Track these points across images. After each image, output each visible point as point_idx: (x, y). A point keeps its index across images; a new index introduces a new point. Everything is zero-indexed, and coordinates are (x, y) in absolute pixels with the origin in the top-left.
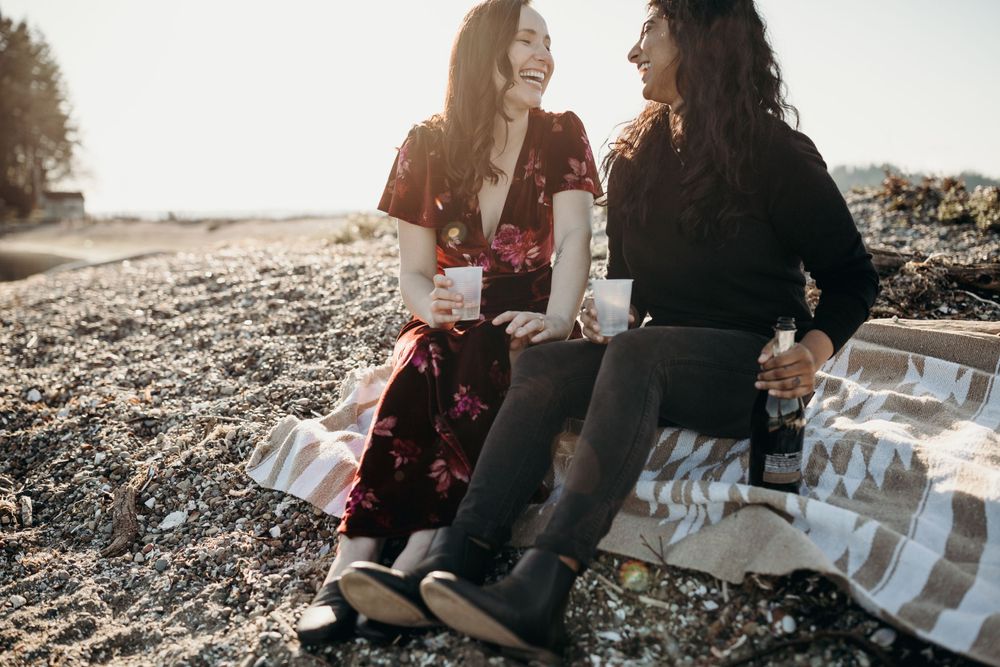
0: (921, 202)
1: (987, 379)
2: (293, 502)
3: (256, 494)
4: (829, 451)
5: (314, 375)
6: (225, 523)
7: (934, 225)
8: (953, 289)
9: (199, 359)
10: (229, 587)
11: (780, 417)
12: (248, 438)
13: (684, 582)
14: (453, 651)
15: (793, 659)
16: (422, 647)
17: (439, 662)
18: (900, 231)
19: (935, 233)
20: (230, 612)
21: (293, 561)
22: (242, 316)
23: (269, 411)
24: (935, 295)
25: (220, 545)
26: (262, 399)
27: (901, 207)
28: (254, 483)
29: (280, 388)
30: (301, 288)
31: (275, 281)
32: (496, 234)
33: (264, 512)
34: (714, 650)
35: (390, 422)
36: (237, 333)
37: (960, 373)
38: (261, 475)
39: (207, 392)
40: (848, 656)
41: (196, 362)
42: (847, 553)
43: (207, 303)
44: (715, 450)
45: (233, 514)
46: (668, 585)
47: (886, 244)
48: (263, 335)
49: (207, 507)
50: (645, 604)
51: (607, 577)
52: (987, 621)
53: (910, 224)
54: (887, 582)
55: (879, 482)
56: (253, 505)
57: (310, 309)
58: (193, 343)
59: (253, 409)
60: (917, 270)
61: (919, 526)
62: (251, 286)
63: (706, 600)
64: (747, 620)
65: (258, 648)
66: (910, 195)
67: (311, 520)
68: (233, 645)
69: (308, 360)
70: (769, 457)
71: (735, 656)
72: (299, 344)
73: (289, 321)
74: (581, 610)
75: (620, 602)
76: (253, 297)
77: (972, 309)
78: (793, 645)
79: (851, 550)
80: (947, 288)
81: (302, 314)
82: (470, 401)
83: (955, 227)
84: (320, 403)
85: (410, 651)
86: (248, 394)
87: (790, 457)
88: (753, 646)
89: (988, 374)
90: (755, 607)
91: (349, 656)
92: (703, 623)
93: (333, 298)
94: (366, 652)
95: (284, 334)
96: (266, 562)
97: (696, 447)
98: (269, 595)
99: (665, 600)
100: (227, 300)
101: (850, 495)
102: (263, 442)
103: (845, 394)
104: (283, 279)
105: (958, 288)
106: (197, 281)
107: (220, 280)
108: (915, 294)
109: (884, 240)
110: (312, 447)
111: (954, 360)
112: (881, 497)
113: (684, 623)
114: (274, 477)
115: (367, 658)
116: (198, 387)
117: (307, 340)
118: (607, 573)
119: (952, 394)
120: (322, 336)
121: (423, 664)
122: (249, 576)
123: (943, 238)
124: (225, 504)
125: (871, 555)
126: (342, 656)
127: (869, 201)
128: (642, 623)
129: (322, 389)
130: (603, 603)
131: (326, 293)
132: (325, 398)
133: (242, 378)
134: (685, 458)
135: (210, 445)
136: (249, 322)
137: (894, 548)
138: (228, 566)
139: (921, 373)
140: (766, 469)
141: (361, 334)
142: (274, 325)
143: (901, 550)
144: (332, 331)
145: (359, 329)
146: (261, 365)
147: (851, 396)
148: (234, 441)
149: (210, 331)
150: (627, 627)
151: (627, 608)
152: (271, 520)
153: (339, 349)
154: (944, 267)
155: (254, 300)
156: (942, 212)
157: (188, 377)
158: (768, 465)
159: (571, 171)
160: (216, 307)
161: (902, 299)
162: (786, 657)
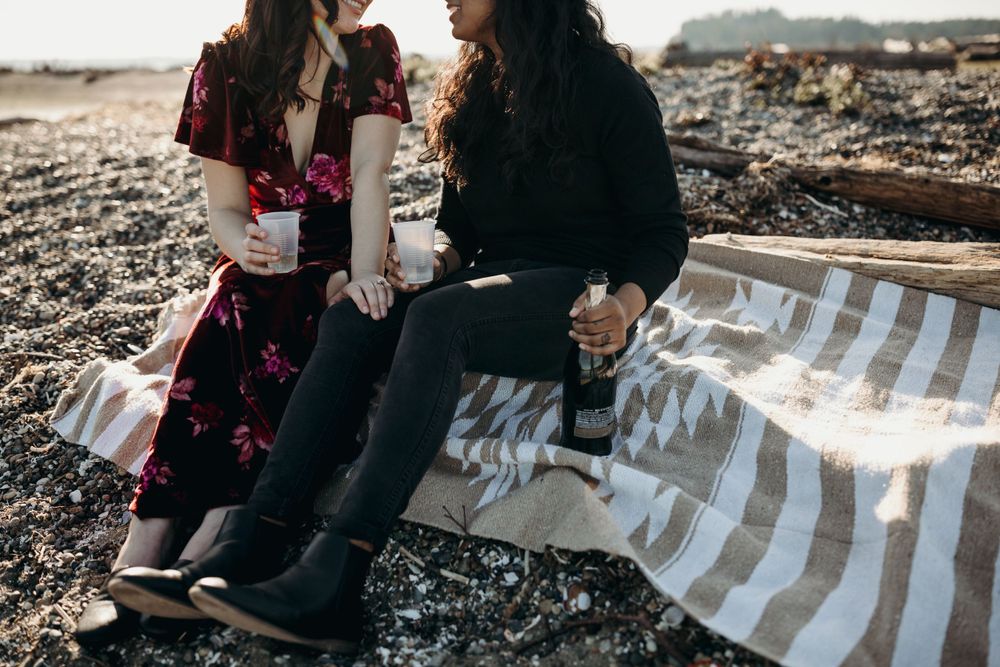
0: (780, 82)
1: (810, 305)
2: (97, 460)
3: (60, 448)
4: (646, 396)
5: (140, 296)
6: (25, 483)
7: (791, 108)
8: (794, 191)
9: (22, 275)
10: (19, 567)
11: (592, 369)
12: (56, 381)
13: (488, 551)
14: (239, 649)
15: (584, 640)
16: (207, 644)
17: (224, 661)
18: (757, 114)
19: (789, 117)
20: (19, 596)
21: (93, 530)
22: (73, 221)
23: (84, 346)
24: (777, 198)
25: (15, 515)
26: (80, 328)
27: (760, 87)
28: (59, 436)
29: (101, 315)
30: (140, 185)
31: (114, 175)
32: (310, 165)
33: (67, 471)
34: (507, 634)
35: (188, 384)
36: (65, 243)
37: (785, 299)
38: (65, 428)
39: (25, 318)
40: (635, 640)
41: (18, 279)
42: (647, 520)
43: (41, 201)
44: (534, 394)
45: (34, 474)
46: (470, 557)
47: (742, 129)
48: (92, 246)
49: (7, 465)
50: (447, 578)
51: (409, 549)
52: (772, 601)
53: (768, 104)
54: (683, 552)
55: (691, 431)
56: (55, 462)
57: (145, 212)
58: (17, 255)
59: (69, 342)
60: (761, 172)
61: (722, 484)
62: (90, 180)
63: (508, 572)
64: (544, 597)
65: (38, 647)
66: (770, 72)
67: (115, 481)
68: (14, 641)
69: (137, 277)
70: (579, 413)
71: (528, 638)
72: (129, 259)
73: (121, 228)
74: (383, 586)
75: (422, 575)
76: (88, 196)
77: (811, 213)
78: (586, 625)
79: (652, 517)
80: (788, 190)
81: (137, 219)
82: (278, 361)
83: (810, 110)
84: (142, 332)
85: (194, 650)
86: (65, 323)
87: (600, 412)
88: (547, 625)
89: (812, 300)
90: (554, 579)
91: (133, 654)
92: (502, 599)
93: (172, 198)
94: (149, 651)
95: (115, 244)
96: (62, 533)
97: (516, 391)
98: (59, 577)
99: (466, 575)
100: (62, 197)
101: (661, 447)
102: (70, 391)
103: (671, 326)
104: (123, 173)
105: (799, 191)
106: (34, 172)
107: (57, 173)
108: (756, 199)
109: (741, 124)
110: (118, 398)
111: (781, 283)
112: (690, 448)
113: (484, 599)
114: (78, 431)
115: (151, 656)
116: (16, 312)
117: (138, 252)
118: (411, 543)
119: (776, 321)
120: (154, 248)
121: (207, 664)
122: (41, 553)
123: (797, 122)
124: (26, 462)
125: (670, 522)
126: (126, 654)
127: (731, 79)
128: (443, 599)
129: (146, 315)
130: (404, 579)
131: (165, 191)
132: (147, 327)
133: (65, 300)
134: (504, 403)
135: (14, 392)
136: (79, 229)
137: (692, 518)
138: (23, 539)
139: (748, 298)
140: (577, 425)
141: (195, 246)
142: (104, 234)
143: (698, 519)
144: (165, 241)
145: (192, 241)
146: (85, 285)
147: (676, 326)
148: (41, 384)
149: (37, 239)
150: (428, 602)
151: (429, 582)
152: (75, 480)
153: (170, 263)
154: (787, 167)
155: (89, 199)
156: (799, 93)
157: (7, 299)
158: (578, 421)
159: (378, 93)
160: (50, 207)
161: (743, 204)
162: (577, 639)
